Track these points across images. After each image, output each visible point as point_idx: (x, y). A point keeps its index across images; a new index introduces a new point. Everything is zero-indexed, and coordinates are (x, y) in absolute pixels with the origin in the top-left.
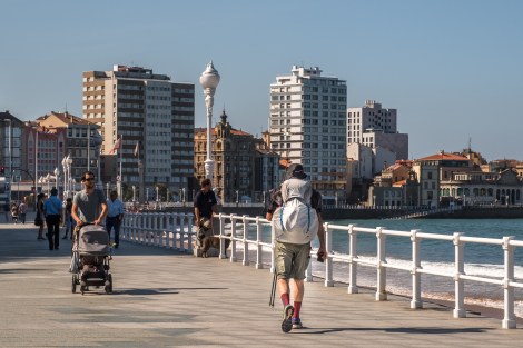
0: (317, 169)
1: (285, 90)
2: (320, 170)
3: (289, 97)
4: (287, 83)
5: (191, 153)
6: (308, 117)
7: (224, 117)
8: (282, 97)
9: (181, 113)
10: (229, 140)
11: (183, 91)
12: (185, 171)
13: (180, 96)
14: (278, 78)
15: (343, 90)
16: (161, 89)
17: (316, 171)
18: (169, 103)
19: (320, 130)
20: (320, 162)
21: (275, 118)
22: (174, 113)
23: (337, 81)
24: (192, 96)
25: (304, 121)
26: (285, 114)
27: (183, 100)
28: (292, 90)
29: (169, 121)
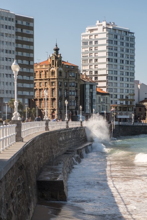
0: (116, 95)
1: (93, 37)
2: (119, 97)
3: (96, 42)
4: (95, 32)
5: (32, 78)
6: (111, 57)
7: (57, 50)
8: (91, 42)
9: (23, 43)
10: (61, 69)
11: (25, 23)
12: (27, 93)
13: (22, 27)
14: (88, 29)
15: (133, 39)
16: (6, 19)
17: (116, 97)
18: (13, 32)
19: (119, 67)
20: (119, 91)
21: (85, 58)
22: (17, 42)
23: (129, 32)
24: (32, 29)
25: (109, 59)
26: (93, 55)
27: (25, 31)
28: (99, 37)
29: (13, 48)
